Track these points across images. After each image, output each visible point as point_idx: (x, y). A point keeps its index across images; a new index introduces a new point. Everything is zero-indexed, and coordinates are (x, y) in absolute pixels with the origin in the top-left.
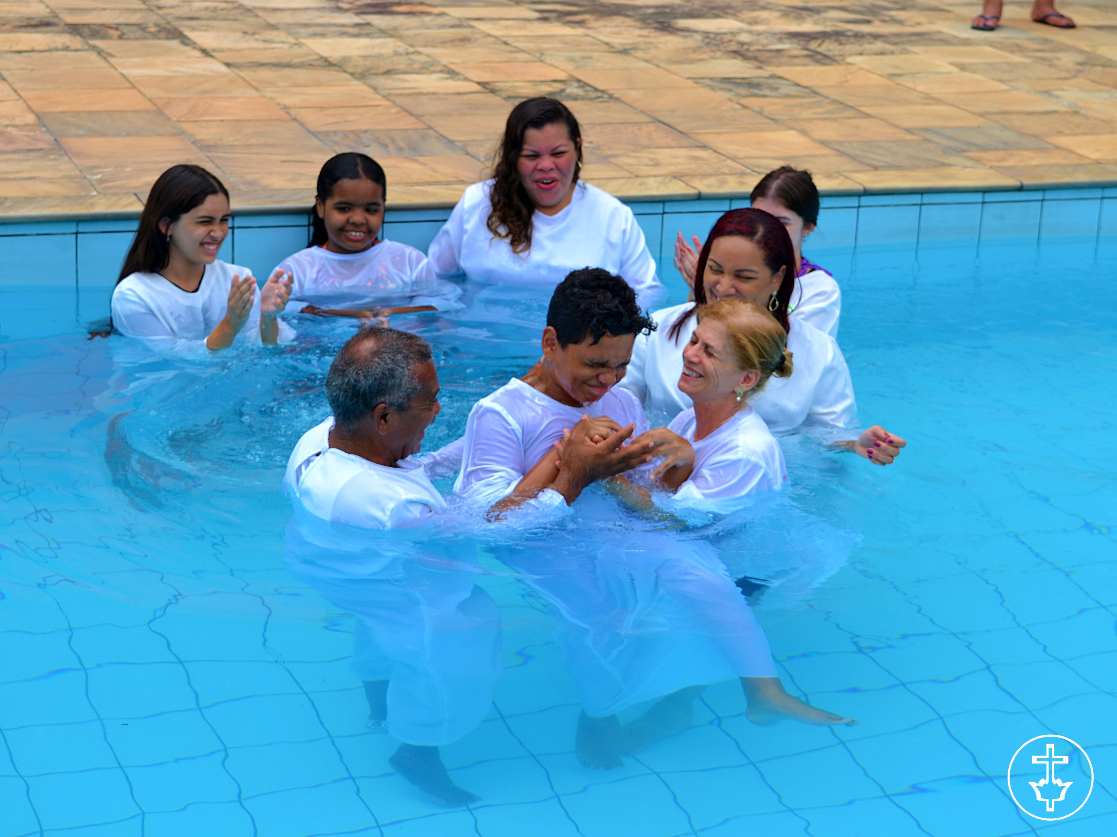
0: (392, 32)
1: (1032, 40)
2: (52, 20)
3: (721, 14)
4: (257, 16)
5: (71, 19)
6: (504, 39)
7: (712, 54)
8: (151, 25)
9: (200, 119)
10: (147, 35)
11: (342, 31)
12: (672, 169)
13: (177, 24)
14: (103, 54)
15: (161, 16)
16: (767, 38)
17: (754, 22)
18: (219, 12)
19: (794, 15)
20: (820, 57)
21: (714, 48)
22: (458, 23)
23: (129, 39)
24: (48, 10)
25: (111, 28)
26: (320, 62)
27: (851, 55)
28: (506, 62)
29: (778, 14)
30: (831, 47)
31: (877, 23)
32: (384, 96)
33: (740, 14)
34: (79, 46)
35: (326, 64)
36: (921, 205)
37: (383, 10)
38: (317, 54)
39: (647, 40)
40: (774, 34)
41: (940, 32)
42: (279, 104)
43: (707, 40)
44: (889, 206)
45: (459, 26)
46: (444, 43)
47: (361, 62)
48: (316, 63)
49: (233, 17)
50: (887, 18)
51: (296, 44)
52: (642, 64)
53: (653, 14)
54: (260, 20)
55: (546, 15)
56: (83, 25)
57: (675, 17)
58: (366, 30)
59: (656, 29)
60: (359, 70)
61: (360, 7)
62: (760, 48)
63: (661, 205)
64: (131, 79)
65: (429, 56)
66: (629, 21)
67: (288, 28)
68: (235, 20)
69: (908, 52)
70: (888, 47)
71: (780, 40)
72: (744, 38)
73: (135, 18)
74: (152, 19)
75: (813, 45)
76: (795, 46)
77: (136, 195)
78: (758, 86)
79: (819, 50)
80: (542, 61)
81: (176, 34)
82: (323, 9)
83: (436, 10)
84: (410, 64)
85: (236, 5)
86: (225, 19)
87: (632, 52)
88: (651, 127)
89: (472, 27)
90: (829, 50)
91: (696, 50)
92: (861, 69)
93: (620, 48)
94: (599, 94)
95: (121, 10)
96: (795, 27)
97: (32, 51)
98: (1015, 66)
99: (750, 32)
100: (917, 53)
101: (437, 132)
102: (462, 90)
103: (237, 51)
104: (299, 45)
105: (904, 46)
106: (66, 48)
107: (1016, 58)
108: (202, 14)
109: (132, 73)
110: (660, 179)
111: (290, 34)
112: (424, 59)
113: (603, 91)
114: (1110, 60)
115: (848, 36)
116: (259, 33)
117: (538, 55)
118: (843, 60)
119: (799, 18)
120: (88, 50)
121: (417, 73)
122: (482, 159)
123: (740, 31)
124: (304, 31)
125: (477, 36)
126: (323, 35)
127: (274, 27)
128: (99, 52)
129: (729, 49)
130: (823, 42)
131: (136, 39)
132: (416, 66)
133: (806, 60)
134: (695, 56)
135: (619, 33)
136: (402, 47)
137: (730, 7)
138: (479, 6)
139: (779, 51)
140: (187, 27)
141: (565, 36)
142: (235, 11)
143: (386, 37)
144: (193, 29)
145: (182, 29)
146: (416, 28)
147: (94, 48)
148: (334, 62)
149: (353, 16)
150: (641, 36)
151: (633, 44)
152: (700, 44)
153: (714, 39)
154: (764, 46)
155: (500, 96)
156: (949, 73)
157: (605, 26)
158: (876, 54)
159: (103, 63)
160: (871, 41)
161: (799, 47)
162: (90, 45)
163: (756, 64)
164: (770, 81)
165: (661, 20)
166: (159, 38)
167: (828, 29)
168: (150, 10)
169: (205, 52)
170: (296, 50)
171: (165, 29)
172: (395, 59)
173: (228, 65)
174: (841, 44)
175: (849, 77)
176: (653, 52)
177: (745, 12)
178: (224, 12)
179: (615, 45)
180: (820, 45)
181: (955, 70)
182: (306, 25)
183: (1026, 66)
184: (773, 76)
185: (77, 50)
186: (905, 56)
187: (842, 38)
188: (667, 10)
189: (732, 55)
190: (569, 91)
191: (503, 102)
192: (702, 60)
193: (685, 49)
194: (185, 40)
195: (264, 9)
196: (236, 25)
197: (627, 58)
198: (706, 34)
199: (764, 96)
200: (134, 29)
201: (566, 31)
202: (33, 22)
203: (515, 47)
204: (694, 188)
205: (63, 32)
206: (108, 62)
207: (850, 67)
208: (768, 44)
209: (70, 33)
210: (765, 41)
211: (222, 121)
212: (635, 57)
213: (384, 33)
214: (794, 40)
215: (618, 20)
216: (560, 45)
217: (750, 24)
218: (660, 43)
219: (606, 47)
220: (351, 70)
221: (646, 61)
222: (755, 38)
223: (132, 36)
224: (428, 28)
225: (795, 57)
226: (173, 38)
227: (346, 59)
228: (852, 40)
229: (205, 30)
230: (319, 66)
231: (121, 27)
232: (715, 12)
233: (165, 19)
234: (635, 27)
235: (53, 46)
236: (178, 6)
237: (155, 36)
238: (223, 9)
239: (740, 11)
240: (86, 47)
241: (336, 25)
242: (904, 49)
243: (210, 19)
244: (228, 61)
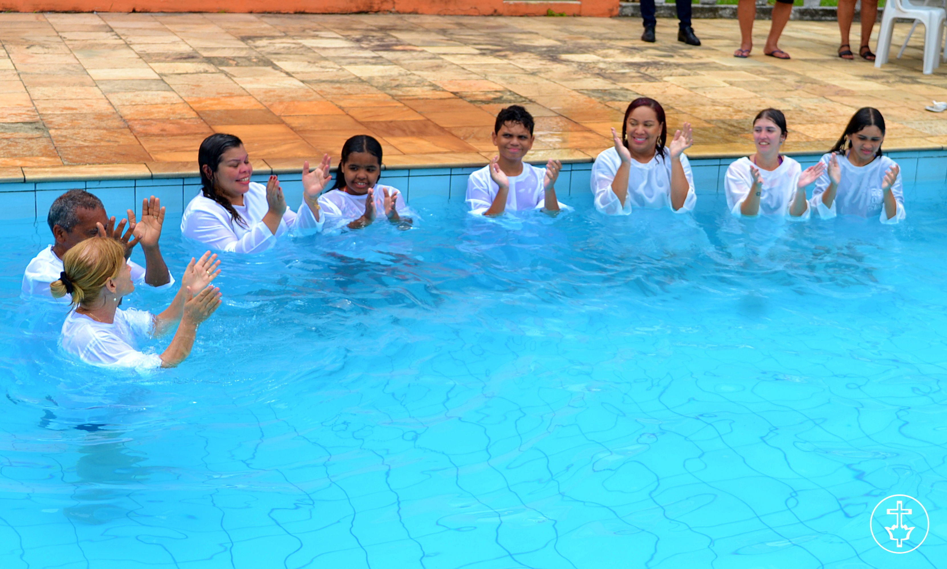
0: (395, 62)
1: (768, 67)
2: (195, 55)
3: (586, 51)
4: (314, 52)
5: (206, 54)
6: (462, 66)
7: (585, 75)
8: (253, 57)
9: (292, 114)
10: (252, 64)
11: (366, 62)
12: (575, 144)
13: (269, 57)
14: (228, 75)
15: (258, 52)
16: (615, 66)
17: (606, 56)
18: (292, 50)
19: (628, 52)
20: (647, 77)
21: (585, 72)
22: (433, 56)
23: (242, 66)
24: (191, 49)
25: (231, 59)
26: (356, 80)
27: (665, 76)
28: (466, 80)
29: (619, 51)
30: (653, 71)
31: (677, 57)
32: (398, 100)
33: (596, 51)
34: (214, 71)
35: (360, 81)
36: (720, 165)
37: (387, 48)
38: (354, 75)
39: (546, 67)
40: (619, 63)
41: (714, 63)
42: (336, 105)
43: (580, 67)
44: (701, 166)
45: (434, 58)
46: (427, 68)
47: (381, 80)
48: (355, 80)
49: (301, 53)
50: (682, 54)
51: (340, 69)
52: (545, 82)
53: (546, 51)
54: (317, 55)
55: (483, 51)
56: (214, 58)
57: (559, 53)
58: (380, 61)
59: (549, 60)
60: (380, 85)
61: (374, 47)
62: (612, 71)
63: (570, 166)
64: (248, 90)
65: (420, 76)
66: (532, 55)
67: (334, 59)
68: (302, 54)
69: (698, 74)
70: (686, 71)
71: (623, 67)
72: (601, 65)
73: (243, 54)
74: (254, 54)
75: (643, 70)
76: (632, 70)
77: (263, 160)
78: (615, 94)
79: (647, 73)
80: (486, 79)
81: (269, 63)
82: (353, 47)
83: (419, 49)
84: (409, 81)
85: (301, 45)
86: (296, 54)
87: (538, 73)
88: (558, 119)
89: (442, 59)
90: (652, 73)
91: (575, 73)
92: (673, 84)
93: (531, 72)
94: (524, 99)
95: (235, 49)
96: (630, 59)
97: (187, 73)
98: (761, 83)
99: (605, 62)
100: (704, 75)
101: (433, 122)
102: (443, 97)
103: (307, 73)
104: (343, 70)
105: (696, 71)
106: (206, 72)
107: (761, 78)
108: (282, 51)
109: (248, 87)
110: (568, 150)
111: (336, 63)
112: (417, 78)
113: (526, 98)
114: (815, 80)
115: (662, 65)
116: (317, 63)
117: (484, 76)
118: (662, 79)
119: (631, 54)
120: (219, 73)
121: (414, 87)
122: (462, 138)
123: (598, 62)
124: (344, 61)
125: (446, 64)
126: (355, 64)
127: (326, 59)
128: (226, 74)
129: (594, 72)
130: (648, 68)
131: (246, 66)
132: (414, 82)
133: (641, 79)
134: (575, 76)
135: (528, 63)
136: (403, 71)
137: (590, 47)
138: (443, 46)
139: (623, 74)
140: (275, 59)
141: (497, 64)
142: (301, 49)
143: (392, 65)
144: (279, 60)
145: (272, 60)
146: (409, 59)
147: (222, 72)
148: (365, 80)
149: (371, 52)
150: (541, 64)
151: (537, 69)
152: (577, 69)
153: (584, 66)
154: (614, 70)
155: (466, 100)
156: (724, 87)
157: (519, 58)
158: (680, 75)
159: (230, 81)
160: (676, 67)
161: (634, 71)
162: (220, 70)
163: (612, 81)
164: (622, 92)
165: (551, 54)
166: (259, 66)
167: (649, 61)
168: (251, 48)
169: (288, 74)
170: (341, 73)
171: (262, 60)
172: (400, 78)
173: (303, 82)
174: (658, 70)
175: (666, 89)
176: (550, 74)
177: (599, 50)
178: (295, 50)
179: (527, 70)
180: (646, 70)
181: (727, 85)
182: (344, 58)
183: (767, 83)
184: (622, 89)
185: (213, 73)
186: (697, 77)
187: (658, 66)
188: (554, 49)
189: (597, 76)
190: (505, 97)
191: (468, 104)
192: (579, 79)
193: (568, 72)
194: (275, 67)
195: (318, 48)
196: (303, 57)
197: (537, 78)
198: (579, 63)
199: (620, 101)
200: (244, 60)
201: (497, 61)
202: (184, 56)
203: (469, 71)
204: (589, 155)
205: (203, 62)
206: (232, 80)
207: (666, 83)
208: (617, 70)
209: (207, 62)
210: (614, 68)
211: (305, 115)
212: (541, 77)
213: (390, 62)
214: (631, 67)
215: (526, 55)
216: (495, 70)
217: (603, 57)
218: (553, 68)
219: (521, 71)
220: (376, 85)
221: (547, 79)
222: (608, 65)
223: (244, 64)
224: (416, 59)
225: (633, 77)
226: (268, 66)
227: (371, 78)
228: (665, 67)
229: (286, 61)
230: (356, 82)
231: (236, 59)
232: (581, 50)
233: (261, 54)
234: (537, 59)
235: (198, 70)
236: (267, 46)
237: (257, 64)
238: (294, 48)
239: (596, 50)
240: (218, 71)
241: (361, 57)
242: (696, 73)
243: (287, 54)
244: (302, 79)
